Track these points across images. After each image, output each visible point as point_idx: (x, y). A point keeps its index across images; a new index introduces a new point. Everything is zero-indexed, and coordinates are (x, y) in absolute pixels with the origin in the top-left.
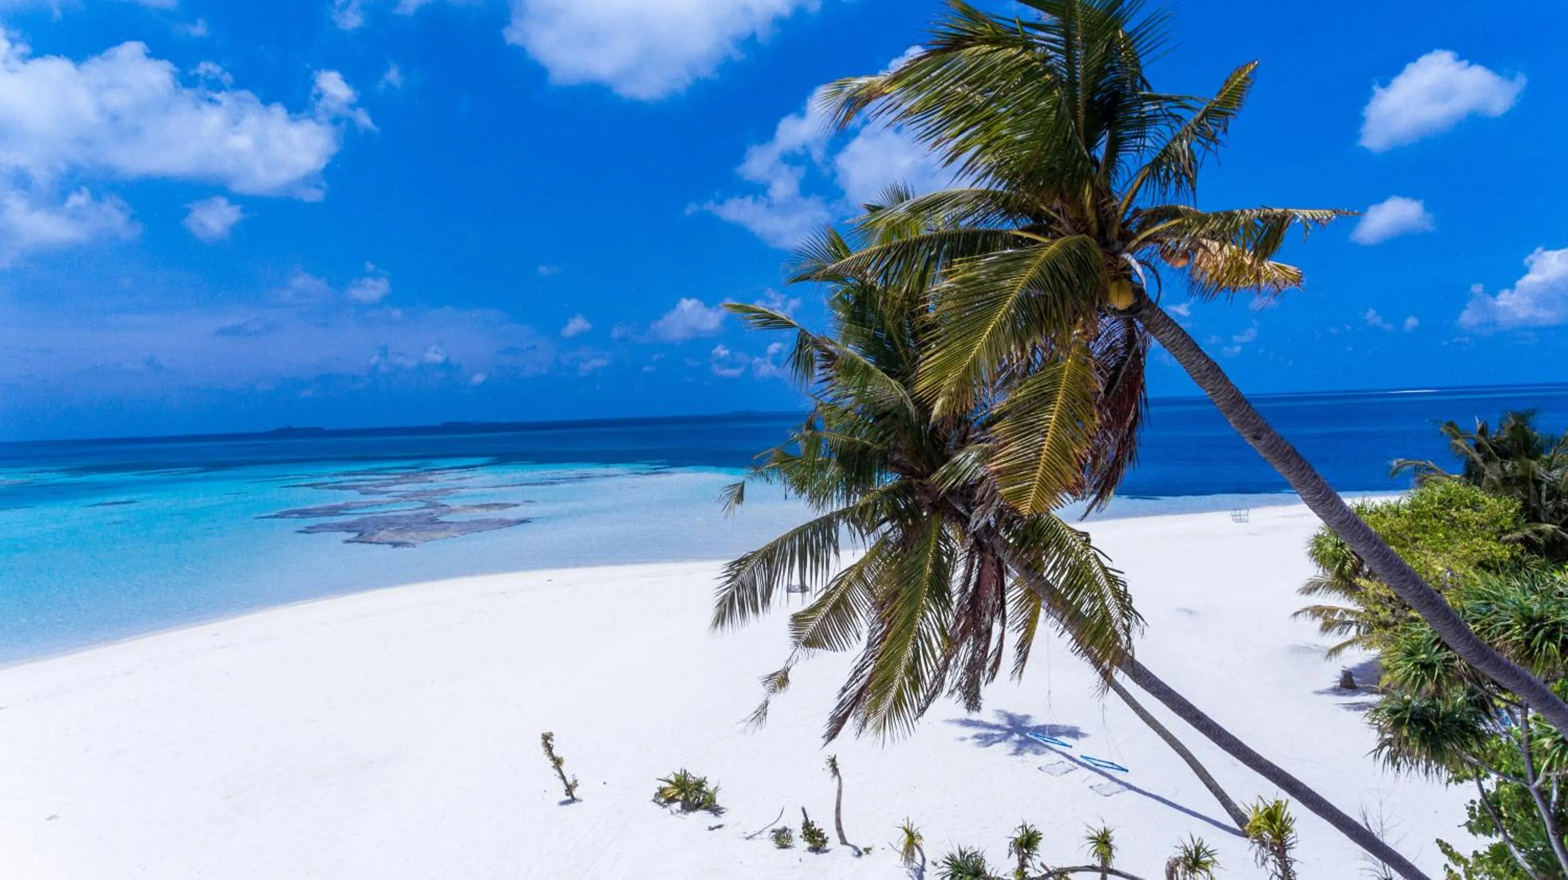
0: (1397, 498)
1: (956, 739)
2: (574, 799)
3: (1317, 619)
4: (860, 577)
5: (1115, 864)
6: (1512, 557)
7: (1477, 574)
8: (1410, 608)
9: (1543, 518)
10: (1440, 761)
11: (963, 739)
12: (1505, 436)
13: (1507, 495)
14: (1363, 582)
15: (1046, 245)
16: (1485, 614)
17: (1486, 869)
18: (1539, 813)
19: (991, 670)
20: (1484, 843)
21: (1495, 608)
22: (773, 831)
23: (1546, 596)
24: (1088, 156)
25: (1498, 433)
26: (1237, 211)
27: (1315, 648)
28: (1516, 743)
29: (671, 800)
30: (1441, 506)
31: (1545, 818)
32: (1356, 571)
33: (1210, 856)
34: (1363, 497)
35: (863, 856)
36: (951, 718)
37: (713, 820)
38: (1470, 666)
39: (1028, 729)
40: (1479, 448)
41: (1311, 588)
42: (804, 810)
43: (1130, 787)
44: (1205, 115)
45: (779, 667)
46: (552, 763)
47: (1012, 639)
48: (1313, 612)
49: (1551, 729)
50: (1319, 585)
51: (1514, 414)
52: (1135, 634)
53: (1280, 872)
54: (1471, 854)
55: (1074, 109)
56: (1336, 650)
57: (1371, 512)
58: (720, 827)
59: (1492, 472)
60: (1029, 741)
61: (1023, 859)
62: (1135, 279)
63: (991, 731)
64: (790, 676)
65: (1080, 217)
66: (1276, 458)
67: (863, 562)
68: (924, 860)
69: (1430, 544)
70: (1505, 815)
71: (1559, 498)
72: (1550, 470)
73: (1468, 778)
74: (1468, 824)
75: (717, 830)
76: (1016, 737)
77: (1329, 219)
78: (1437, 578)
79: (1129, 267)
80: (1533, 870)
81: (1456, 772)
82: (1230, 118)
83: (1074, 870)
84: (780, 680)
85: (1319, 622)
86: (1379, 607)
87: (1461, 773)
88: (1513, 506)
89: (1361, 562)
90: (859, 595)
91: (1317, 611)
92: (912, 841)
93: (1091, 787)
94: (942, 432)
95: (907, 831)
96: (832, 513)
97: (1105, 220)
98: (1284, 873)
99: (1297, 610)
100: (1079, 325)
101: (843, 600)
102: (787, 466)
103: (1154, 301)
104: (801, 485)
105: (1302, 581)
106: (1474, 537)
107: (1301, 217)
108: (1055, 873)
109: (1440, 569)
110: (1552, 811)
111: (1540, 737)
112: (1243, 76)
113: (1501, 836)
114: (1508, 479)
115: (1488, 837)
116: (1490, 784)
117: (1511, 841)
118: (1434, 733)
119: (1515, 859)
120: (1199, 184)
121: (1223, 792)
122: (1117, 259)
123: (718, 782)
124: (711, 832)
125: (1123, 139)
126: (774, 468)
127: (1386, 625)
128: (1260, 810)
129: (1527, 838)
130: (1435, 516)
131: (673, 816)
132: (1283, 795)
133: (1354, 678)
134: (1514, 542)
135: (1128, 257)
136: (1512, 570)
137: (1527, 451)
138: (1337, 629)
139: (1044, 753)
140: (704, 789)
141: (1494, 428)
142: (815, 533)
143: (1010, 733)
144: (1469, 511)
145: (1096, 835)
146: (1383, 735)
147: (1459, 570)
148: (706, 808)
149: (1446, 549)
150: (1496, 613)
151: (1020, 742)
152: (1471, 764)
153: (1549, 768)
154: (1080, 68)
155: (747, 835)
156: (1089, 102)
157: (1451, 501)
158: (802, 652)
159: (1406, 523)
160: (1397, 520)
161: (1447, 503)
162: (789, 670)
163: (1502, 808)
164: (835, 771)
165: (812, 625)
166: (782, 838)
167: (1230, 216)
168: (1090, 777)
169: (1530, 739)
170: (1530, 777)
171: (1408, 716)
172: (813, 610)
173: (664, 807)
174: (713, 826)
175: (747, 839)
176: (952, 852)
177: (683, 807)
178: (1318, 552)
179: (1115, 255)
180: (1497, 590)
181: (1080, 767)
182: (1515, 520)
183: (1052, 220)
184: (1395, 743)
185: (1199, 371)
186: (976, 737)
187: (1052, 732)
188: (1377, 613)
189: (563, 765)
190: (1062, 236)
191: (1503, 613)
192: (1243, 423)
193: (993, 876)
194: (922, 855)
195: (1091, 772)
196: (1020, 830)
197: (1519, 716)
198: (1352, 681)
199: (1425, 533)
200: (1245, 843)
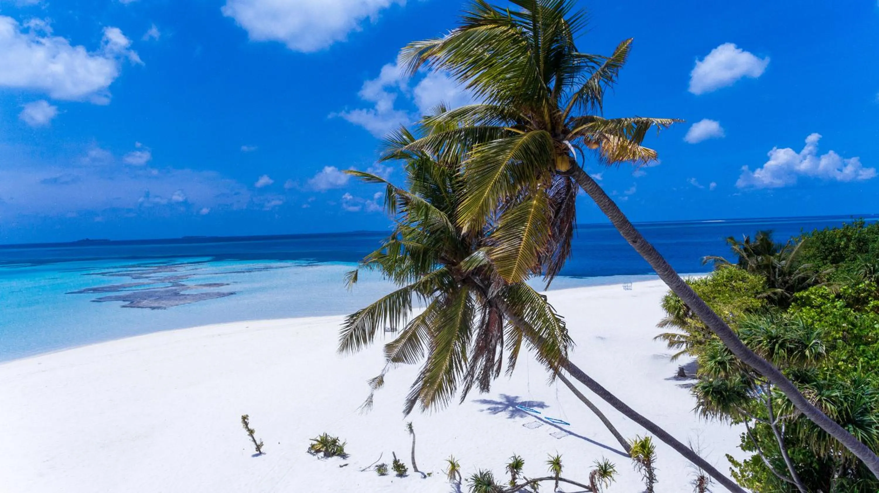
0: (706, 276)
1: (478, 411)
2: (261, 453)
3: (666, 340)
4: (424, 322)
5: (562, 475)
6: (762, 306)
7: (745, 315)
8: (712, 334)
9: (776, 286)
10: (728, 412)
11: (482, 411)
12: (758, 244)
13: (759, 274)
14: (689, 320)
15: (524, 135)
16: (749, 335)
17: (750, 469)
18: (776, 438)
19: (496, 371)
20: (749, 455)
21: (754, 332)
22: (377, 466)
23: (779, 325)
24: (545, 87)
25: (755, 242)
26: (623, 119)
27: (665, 356)
28: (765, 402)
29: (318, 451)
30: (727, 280)
31: (779, 440)
32: (686, 314)
33: (612, 468)
34: (689, 276)
35: (427, 478)
36: (476, 399)
37: (342, 461)
38: (742, 363)
39: (517, 404)
40: (746, 250)
41: (663, 324)
42: (394, 453)
43: (571, 433)
44: (607, 66)
45: (378, 374)
46: (248, 433)
47: (507, 354)
48: (664, 337)
49: (781, 394)
50: (668, 322)
51: (762, 232)
52: (569, 350)
53: (648, 475)
54: (743, 461)
55: (538, 61)
56: (675, 357)
57: (693, 283)
58: (346, 465)
59: (752, 263)
60: (519, 410)
61: (514, 475)
62: (571, 155)
63: (497, 406)
64: (385, 379)
65: (541, 120)
66: (644, 252)
67: (425, 313)
68: (461, 478)
69: (722, 300)
70: (760, 440)
71: (784, 276)
72: (780, 261)
73: (741, 421)
74: (741, 446)
75: (344, 467)
76: (511, 408)
77: (670, 123)
78: (725, 317)
79: (567, 149)
80: (774, 468)
81: (735, 418)
82: (619, 68)
83: (541, 479)
84: (379, 381)
85: (667, 342)
86: (697, 333)
87: (738, 419)
88: (762, 280)
89: (688, 309)
90: (423, 332)
91: (666, 336)
92: (454, 468)
93: (550, 434)
94: (468, 239)
95: (451, 463)
96: (408, 286)
97: (555, 122)
98: (650, 475)
99: (656, 336)
100: (541, 180)
101: (414, 335)
102: (382, 260)
103: (581, 167)
104: (389, 270)
105: (659, 321)
106: (743, 296)
107: (656, 122)
108: (531, 482)
109: (727, 312)
110: (782, 437)
111: (776, 399)
112: (626, 46)
113: (757, 451)
114: (760, 266)
115: (751, 452)
116: (752, 424)
117: (762, 453)
118: (724, 399)
119: (764, 462)
120: (604, 104)
121: (619, 434)
122: (561, 143)
123: (346, 440)
124: (341, 468)
125: (563, 79)
126: (374, 262)
127: (700, 343)
128: (638, 443)
129: (770, 451)
130: (724, 285)
131: (319, 461)
132: (649, 434)
133: (685, 371)
134: (763, 298)
135: (567, 142)
136: (762, 313)
137: (769, 251)
138: (676, 345)
139: (526, 416)
140: (337, 444)
141: (752, 240)
142: (398, 298)
143: (507, 406)
144: (741, 282)
145: (552, 460)
146: (699, 400)
147: (736, 313)
148: (338, 455)
149: (729, 302)
150: (755, 334)
151: (513, 411)
152: (743, 415)
153: (781, 415)
154: (541, 39)
155: (362, 469)
156: (546, 58)
157: (732, 277)
158: (391, 365)
159: (710, 289)
160: (706, 288)
161: (730, 279)
162: (384, 375)
163: (758, 437)
164: (411, 431)
165: (396, 350)
166: (381, 470)
167: (619, 121)
168: (550, 429)
169: (771, 399)
170: (771, 419)
171: (711, 390)
172: (397, 341)
173: (314, 455)
174: (342, 465)
175: (362, 471)
176: (476, 473)
177: (325, 455)
178: (667, 304)
179: (560, 142)
180: (755, 322)
181: (544, 423)
182: (763, 287)
183: (527, 122)
184: (705, 404)
185: (605, 206)
186: (489, 409)
187: (530, 405)
188: (696, 337)
189: (255, 433)
190: (532, 130)
191: (758, 334)
192: (627, 234)
193: (498, 485)
194: (460, 476)
195: (551, 426)
196: (512, 459)
197: (765, 389)
198: (684, 373)
199: (719, 294)
200: (629, 460)
